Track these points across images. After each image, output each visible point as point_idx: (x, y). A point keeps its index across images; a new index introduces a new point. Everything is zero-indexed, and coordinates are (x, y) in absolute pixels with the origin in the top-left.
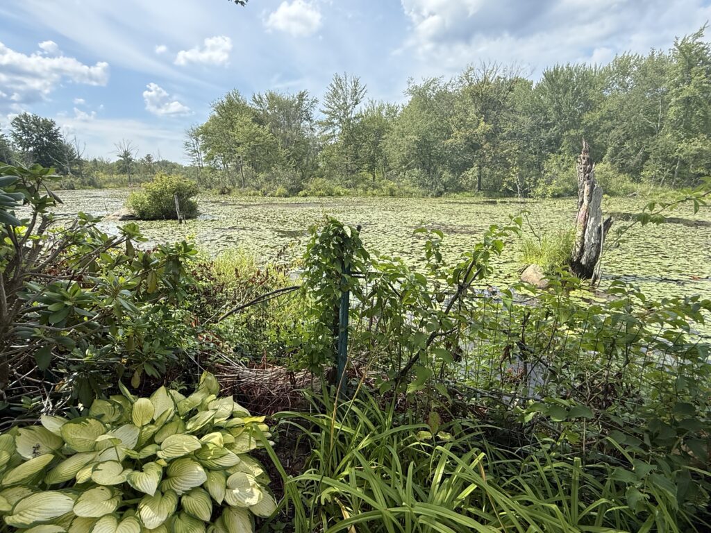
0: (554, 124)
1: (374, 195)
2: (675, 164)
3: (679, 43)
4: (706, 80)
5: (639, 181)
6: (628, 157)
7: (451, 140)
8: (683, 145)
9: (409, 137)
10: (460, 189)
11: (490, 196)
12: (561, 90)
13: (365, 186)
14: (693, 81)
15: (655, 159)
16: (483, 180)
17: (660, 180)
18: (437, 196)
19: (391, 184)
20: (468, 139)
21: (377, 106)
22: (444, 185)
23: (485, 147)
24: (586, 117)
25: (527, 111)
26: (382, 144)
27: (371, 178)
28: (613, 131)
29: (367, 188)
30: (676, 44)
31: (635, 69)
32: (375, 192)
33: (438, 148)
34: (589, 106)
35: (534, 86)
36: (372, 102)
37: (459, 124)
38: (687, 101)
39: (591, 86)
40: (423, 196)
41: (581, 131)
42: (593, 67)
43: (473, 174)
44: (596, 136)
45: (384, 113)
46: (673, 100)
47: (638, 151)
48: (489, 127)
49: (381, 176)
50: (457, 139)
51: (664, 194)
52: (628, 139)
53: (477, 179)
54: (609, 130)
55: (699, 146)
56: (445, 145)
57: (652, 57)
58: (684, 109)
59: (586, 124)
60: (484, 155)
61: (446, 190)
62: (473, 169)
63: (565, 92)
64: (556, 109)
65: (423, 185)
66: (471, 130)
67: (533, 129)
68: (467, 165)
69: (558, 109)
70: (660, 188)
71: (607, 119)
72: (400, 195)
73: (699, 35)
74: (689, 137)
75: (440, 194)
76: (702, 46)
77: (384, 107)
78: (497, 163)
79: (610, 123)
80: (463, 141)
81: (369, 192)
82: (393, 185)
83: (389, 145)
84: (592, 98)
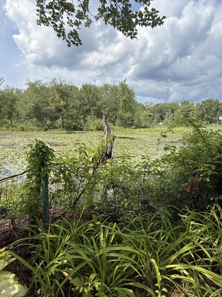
0: (87, 104)
1: (13, 130)
2: (124, 120)
3: (121, 83)
4: (128, 95)
5: (115, 126)
6: (111, 117)
7: (49, 107)
8: (125, 114)
9: (29, 104)
10: (55, 128)
11: (68, 131)
12: (89, 92)
13: (7, 126)
14: (125, 95)
15: (119, 118)
16: (64, 124)
17: (120, 125)
18: (45, 131)
19: (22, 125)
20: (57, 107)
21: (10, 88)
22: (48, 126)
23: (64, 111)
24: (98, 103)
25: (78, 99)
26: (15, 106)
27: (10, 122)
28: (106, 108)
29: (9, 127)
30: (120, 83)
31: (110, 89)
32: (13, 129)
33: (43, 110)
34: (98, 99)
35: (79, 90)
36: (8, 86)
37: (52, 101)
38: (124, 101)
39: (98, 92)
40: (39, 130)
41: (97, 108)
42: (98, 86)
43: (60, 122)
44: (101, 110)
45: (15, 92)
46: (121, 100)
47: (114, 115)
48: (65, 103)
49: (16, 121)
50: (52, 107)
51: (122, 130)
52: (110, 111)
53: (62, 124)
54: (105, 108)
55: (129, 115)
56: (47, 109)
57: (114, 85)
58: (124, 103)
59: (98, 105)
60: (64, 114)
61: (49, 128)
62: (59, 120)
63: (90, 93)
64: (87, 99)
65: (38, 126)
66: (57, 104)
67: (80, 105)
68: (57, 118)
69: (88, 99)
70: (121, 128)
71: (104, 104)
72: (27, 130)
73: (125, 81)
74: (126, 112)
75: (46, 130)
76: (126, 85)
77: (14, 89)
78: (69, 117)
79: (105, 106)
80: (55, 108)
81: (10, 129)
82: (23, 126)
83: (19, 107)
84: (99, 97)
